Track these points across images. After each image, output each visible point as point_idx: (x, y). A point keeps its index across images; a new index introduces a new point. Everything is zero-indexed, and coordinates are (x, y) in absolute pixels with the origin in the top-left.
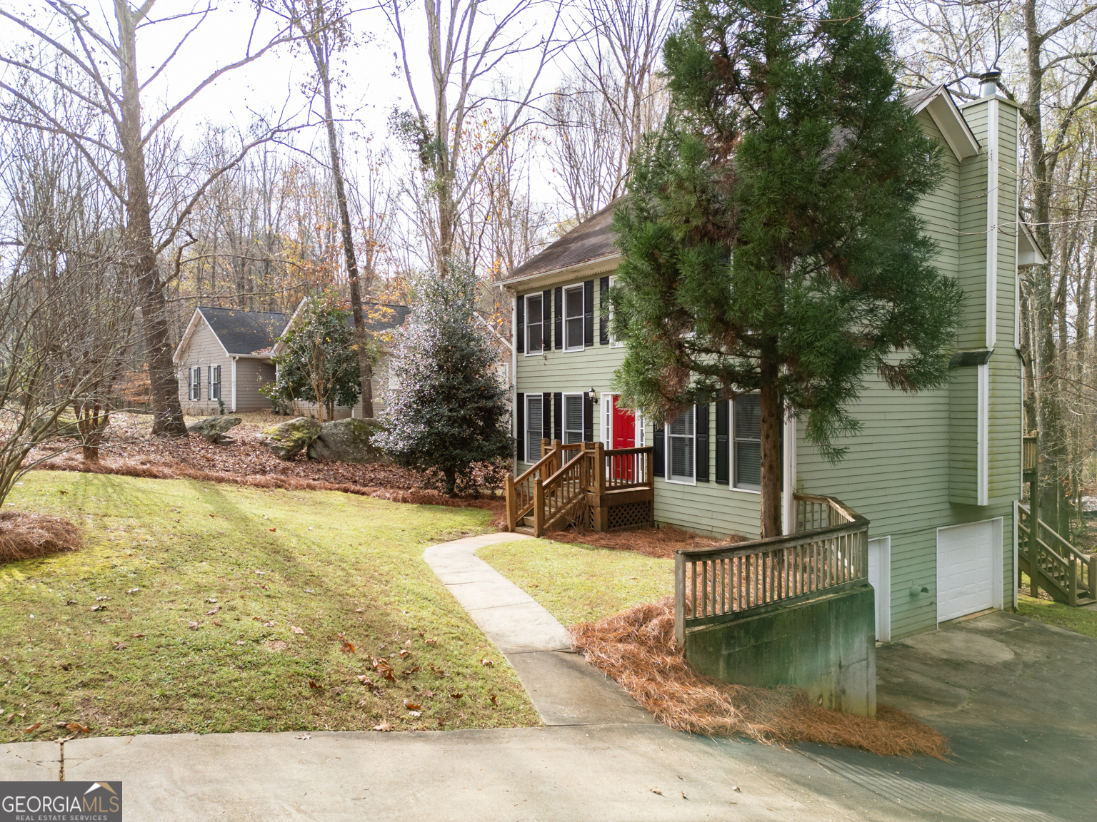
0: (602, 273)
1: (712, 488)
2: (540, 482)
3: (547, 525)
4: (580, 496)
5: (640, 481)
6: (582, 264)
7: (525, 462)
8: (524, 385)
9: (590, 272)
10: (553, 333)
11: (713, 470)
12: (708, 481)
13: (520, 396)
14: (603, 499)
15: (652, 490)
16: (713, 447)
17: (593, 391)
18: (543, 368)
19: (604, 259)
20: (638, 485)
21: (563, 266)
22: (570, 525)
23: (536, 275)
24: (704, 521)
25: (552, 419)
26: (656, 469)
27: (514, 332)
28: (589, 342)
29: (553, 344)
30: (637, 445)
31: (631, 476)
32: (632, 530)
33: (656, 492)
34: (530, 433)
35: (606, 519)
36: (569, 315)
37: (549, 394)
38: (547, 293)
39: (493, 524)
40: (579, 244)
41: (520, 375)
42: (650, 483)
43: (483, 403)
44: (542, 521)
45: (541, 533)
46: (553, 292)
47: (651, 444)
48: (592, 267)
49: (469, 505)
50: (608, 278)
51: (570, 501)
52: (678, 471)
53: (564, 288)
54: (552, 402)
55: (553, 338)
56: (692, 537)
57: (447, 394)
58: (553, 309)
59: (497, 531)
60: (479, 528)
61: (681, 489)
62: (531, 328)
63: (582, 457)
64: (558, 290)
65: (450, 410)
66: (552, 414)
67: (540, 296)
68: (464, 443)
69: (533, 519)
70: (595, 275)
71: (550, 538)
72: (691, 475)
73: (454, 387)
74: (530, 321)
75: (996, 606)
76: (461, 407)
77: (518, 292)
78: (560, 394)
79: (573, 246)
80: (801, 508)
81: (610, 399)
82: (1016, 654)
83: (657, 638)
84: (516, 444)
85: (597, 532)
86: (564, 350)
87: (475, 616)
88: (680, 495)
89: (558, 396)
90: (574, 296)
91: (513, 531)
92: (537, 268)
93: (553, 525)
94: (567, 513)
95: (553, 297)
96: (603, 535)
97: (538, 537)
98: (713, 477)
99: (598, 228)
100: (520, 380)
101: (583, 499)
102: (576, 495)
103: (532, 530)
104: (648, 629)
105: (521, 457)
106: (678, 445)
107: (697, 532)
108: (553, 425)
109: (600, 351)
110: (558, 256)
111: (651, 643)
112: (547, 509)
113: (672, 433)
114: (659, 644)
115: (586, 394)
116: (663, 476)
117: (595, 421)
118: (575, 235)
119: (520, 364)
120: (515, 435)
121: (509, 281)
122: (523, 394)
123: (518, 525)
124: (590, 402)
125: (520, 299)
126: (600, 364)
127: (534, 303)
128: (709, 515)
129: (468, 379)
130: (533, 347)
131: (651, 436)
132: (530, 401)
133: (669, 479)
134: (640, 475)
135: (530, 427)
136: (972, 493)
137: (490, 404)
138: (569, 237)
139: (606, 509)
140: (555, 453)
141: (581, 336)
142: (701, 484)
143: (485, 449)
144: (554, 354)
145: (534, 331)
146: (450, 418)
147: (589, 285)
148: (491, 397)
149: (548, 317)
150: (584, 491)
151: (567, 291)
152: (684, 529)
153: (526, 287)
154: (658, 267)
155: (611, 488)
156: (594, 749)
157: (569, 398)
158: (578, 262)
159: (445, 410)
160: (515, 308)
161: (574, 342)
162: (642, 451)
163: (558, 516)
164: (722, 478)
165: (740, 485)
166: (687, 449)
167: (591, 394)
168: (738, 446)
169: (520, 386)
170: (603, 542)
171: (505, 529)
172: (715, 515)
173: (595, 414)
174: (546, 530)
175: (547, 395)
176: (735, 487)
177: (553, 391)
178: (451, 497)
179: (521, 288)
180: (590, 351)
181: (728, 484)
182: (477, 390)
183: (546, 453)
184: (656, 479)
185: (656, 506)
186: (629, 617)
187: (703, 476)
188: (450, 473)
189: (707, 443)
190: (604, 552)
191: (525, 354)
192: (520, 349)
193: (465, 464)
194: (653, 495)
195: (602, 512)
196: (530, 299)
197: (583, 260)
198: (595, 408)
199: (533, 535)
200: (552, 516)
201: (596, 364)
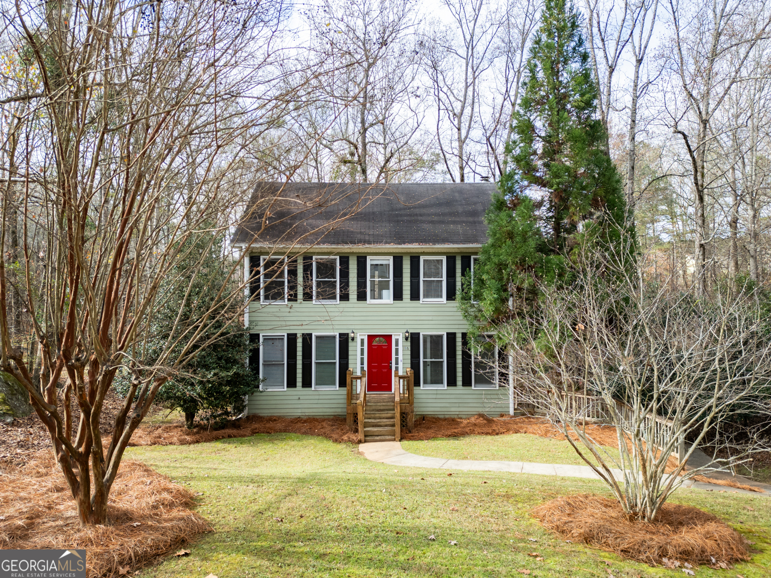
0: (359, 253)
7: (261, 389)
8: (260, 328)
9: (347, 250)
10: (300, 288)
11: (461, 379)
12: (456, 386)
13: (253, 337)
16: (459, 366)
17: (353, 332)
18: (288, 314)
24: (453, 409)
25: (298, 353)
26: (416, 383)
27: (247, 284)
28: (345, 297)
29: (300, 297)
30: (393, 367)
36: (320, 277)
37: (295, 334)
38: (292, 258)
41: (254, 319)
44: (399, 429)
46: (300, 258)
47: (408, 366)
50: (366, 256)
53: (315, 257)
54: (300, 340)
55: (300, 292)
58: (300, 271)
61: (435, 392)
64: (308, 258)
66: (298, 349)
67: (281, 259)
70: (353, 253)
72: (443, 383)
74: (268, 277)
77: (251, 253)
78: (310, 334)
81: (365, 338)
86: (314, 302)
88: (434, 396)
90: (326, 265)
91: (365, 442)
95: (300, 262)
98: (459, 383)
107: (448, 416)
108: (300, 358)
109: (357, 305)
113: (426, 358)
115: (343, 334)
116: (420, 386)
117: (351, 353)
119: (253, 310)
122: (257, 335)
123: (368, 436)
124: (345, 340)
125: (254, 258)
126: (355, 314)
128: (457, 405)
131: (409, 361)
132: (267, 340)
133: (425, 387)
135: (266, 360)
141: (335, 293)
142: (450, 388)
144: (301, 306)
145: (274, 286)
147: (345, 258)
149: (293, 276)
151: (319, 260)
153: (264, 251)
160: (247, 265)
161: (326, 296)
164: (466, 383)
167: (350, 334)
173: (350, 348)
175: (291, 335)
176: (475, 387)
177: (299, 332)
179: (257, 251)
180: (345, 304)
181: (471, 386)
184: (415, 389)
187: (452, 383)
189: (455, 364)
191: (262, 302)
196: (268, 260)
198: (351, 344)
199: (394, 441)
201: (352, 314)
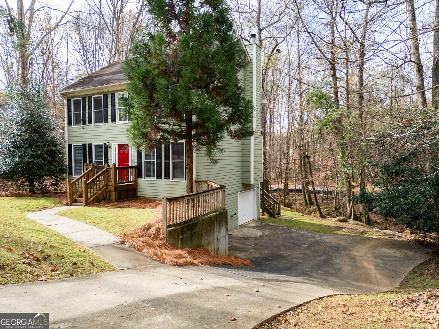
0: (111, 91)
1: (163, 181)
2: (86, 182)
3: (89, 201)
4: (105, 187)
5: (132, 180)
6: (102, 86)
7: (73, 176)
8: (72, 141)
9: (106, 90)
10: (87, 116)
11: (163, 174)
12: (161, 178)
13: (70, 146)
14: (116, 188)
15: (137, 184)
16: (163, 164)
17: (108, 142)
18: (82, 132)
19: (114, 84)
20: (131, 182)
21: (93, 86)
22: (101, 200)
23: (78, 89)
24: (159, 194)
25: (88, 156)
26: (139, 175)
27: (66, 116)
28: (106, 121)
29: (87, 122)
30: (130, 165)
31: (127, 178)
32: (129, 200)
33: (138, 185)
34: (75, 162)
35: (117, 196)
36: (95, 109)
37: (86, 144)
38: (84, 99)
39: (60, 203)
40: (99, 78)
41: (70, 136)
42: (136, 181)
43: (50, 148)
44: (87, 199)
45: (87, 204)
46: (87, 99)
47: (136, 164)
48: (107, 88)
49: (44, 196)
50: (115, 93)
51: (100, 189)
52: (148, 175)
53: (92, 97)
54: (87, 148)
55: (87, 119)
56: (155, 201)
57: (31, 143)
58: (87, 106)
59: (63, 205)
60: (53, 205)
61: (150, 182)
62: (75, 115)
63: (106, 170)
64: (90, 98)
65: (33, 151)
66: (87, 153)
67: (80, 100)
68: (40, 167)
69: (83, 199)
70: (109, 92)
71: (91, 206)
72: (154, 176)
73: (34, 140)
74: (75, 111)
75: (255, 219)
76: (39, 150)
77: (68, 97)
78: (92, 144)
79: (96, 79)
80: (198, 186)
81: (117, 146)
82: (263, 233)
83: (155, 235)
84: (68, 168)
85: (113, 202)
86: (93, 124)
87: (66, 236)
88: (149, 185)
89: (90, 145)
90: (98, 101)
91: (71, 205)
92: (78, 87)
93: (92, 200)
94: (99, 195)
95: (87, 101)
96: (116, 203)
97: (85, 206)
98: (163, 176)
99: (107, 73)
100: (70, 138)
101: (107, 188)
102: (103, 187)
103: (82, 204)
104: (151, 232)
105: (70, 173)
106: (148, 164)
107: (157, 199)
108: (88, 158)
109: (111, 125)
110: (89, 83)
111: (153, 236)
112: (89, 194)
113: (146, 159)
114: (156, 236)
115: (105, 144)
116: (142, 178)
117: (109, 156)
118: (96, 74)
119: (69, 131)
120: (67, 163)
121: (64, 92)
122: (71, 145)
123: (74, 202)
124: (107, 148)
125: (69, 101)
126: (111, 131)
127: (76, 103)
128: (162, 192)
129: (41, 137)
130: (76, 123)
131: (136, 161)
132: (75, 148)
133: (144, 178)
134: (131, 178)
135: (75, 159)
136: (249, 180)
137: (54, 148)
138: (93, 75)
139: (117, 192)
140: (91, 169)
141: (102, 118)
142: (158, 180)
143: (52, 170)
144: (88, 126)
145: (77, 116)
146: (31, 156)
147: (105, 96)
148: (55, 146)
149: (84, 109)
150: (107, 185)
151: (94, 98)
152: (151, 198)
153: (72, 95)
154: (146, 86)
155: (119, 183)
156: (144, 274)
157: (96, 146)
158: (99, 85)
159: (29, 151)
160: (66, 104)
161: (98, 120)
162: (132, 167)
163: (95, 196)
164: (167, 177)
165: (174, 179)
166: (152, 166)
167: (108, 144)
168: (174, 164)
169: (70, 141)
170: (117, 206)
171: (67, 204)
172: (164, 192)
173: (109, 153)
174: (89, 203)
175: (84, 145)
176: (172, 180)
177: (87, 143)
178: (33, 193)
179: (69, 95)
180: (106, 125)
181: (170, 179)
182: (47, 142)
183: (87, 170)
184: (139, 179)
185: (138, 190)
186: (142, 228)
187: (159, 176)
188: (31, 182)
189: (161, 163)
190: (119, 209)
191: (72, 126)
192: (70, 123)
193: (41, 176)
194: (137, 186)
195: (115, 194)
196: (74, 101)
197: (103, 84)
198: (109, 150)
199: (82, 205)
200: (92, 197)
201: (109, 131)
